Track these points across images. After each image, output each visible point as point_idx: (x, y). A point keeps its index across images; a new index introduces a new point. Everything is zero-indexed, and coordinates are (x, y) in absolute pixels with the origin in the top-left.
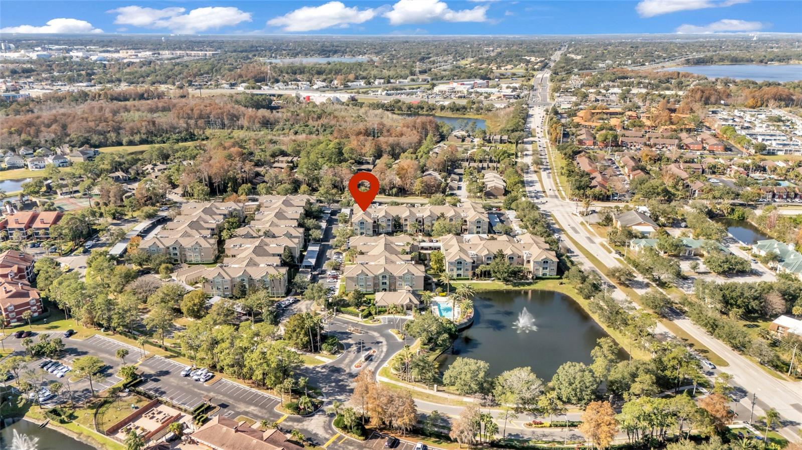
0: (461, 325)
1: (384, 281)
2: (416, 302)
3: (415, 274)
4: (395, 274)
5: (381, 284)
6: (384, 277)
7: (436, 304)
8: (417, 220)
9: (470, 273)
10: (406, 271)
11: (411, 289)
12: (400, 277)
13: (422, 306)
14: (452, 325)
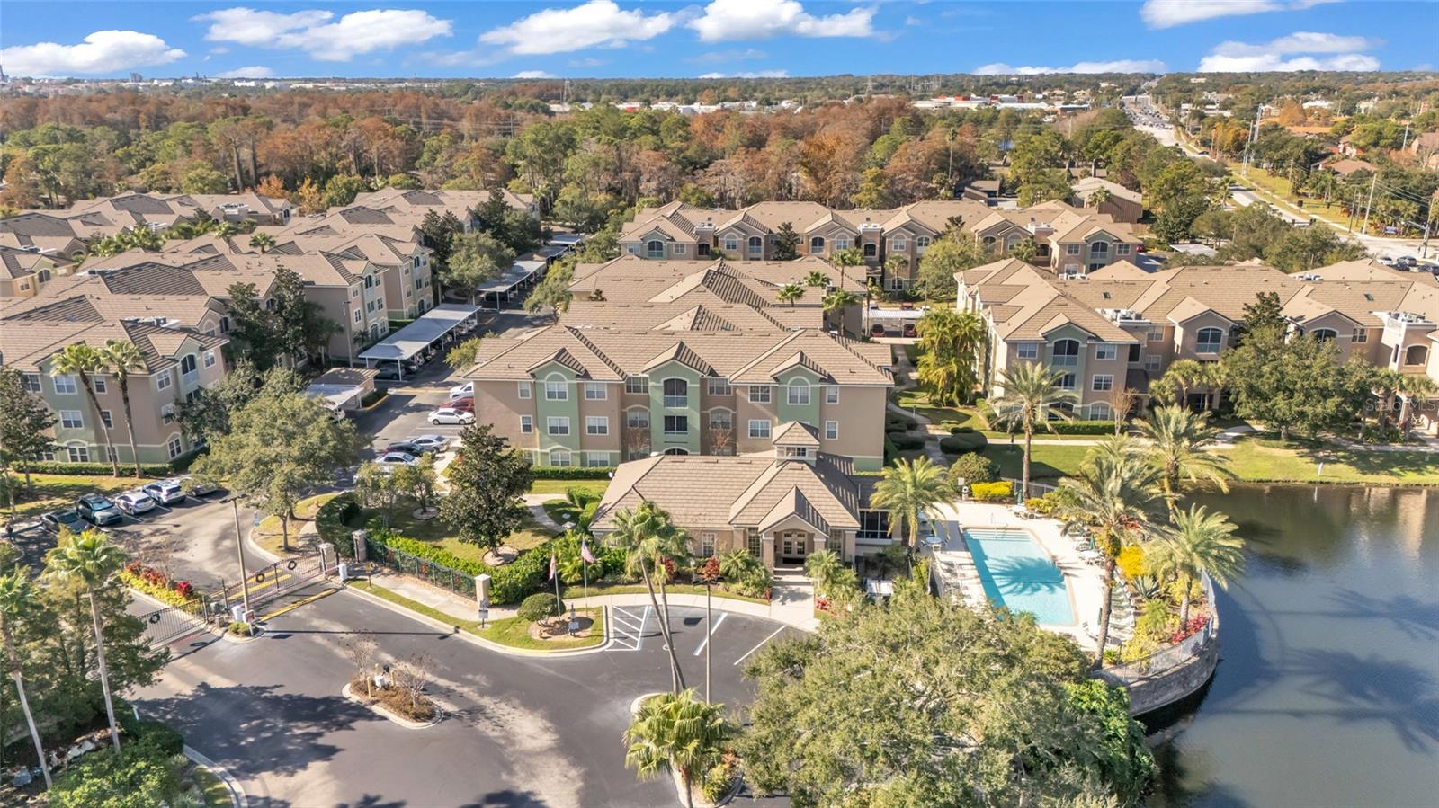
0: (1155, 684)
1: (676, 411)
2: (840, 516)
3: (842, 378)
4: (732, 373)
5: (657, 425)
6: (675, 389)
7: (960, 538)
8: (858, 242)
9: (1118, 403)
10: (796, 359)
11: (808, 440)
12: (759, 392)
13: (875, 546)
14: (1098, 686)
